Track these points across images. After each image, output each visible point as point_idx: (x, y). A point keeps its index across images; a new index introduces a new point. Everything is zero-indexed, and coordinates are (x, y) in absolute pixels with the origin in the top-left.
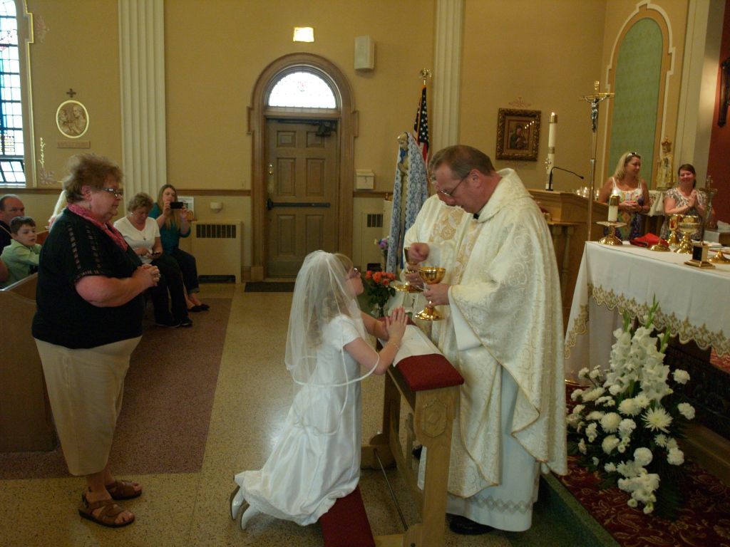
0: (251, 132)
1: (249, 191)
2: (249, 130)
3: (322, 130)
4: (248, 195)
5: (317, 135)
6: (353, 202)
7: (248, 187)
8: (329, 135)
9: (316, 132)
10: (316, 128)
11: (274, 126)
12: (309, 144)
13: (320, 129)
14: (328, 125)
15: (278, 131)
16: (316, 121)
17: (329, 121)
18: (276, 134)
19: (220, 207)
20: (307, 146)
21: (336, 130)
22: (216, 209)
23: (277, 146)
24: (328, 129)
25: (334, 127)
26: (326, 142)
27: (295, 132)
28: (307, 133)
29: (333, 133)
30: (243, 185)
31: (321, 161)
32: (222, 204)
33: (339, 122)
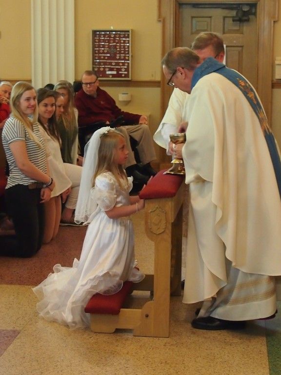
0: (161, 19)
1: (159, 82)
2: (160, 15)
3: (240, 15)
4: (159, 86)
5: (233, 21)
6: (272, 91)
7: (158, 78)
8: (248, 20)
9: (233, 17)
10: (234, 13)
11: (188, 12)
12: (226, 30)
13: (237, 13)
14: (246, 9)
15: (193, 17)
16: (234, 4)
17: (247, 4)
18: (190, 19)
19: (129, 99)
20: (224, 33)
21: (255, 14)
22: (124, 101)
23: (192, 33)
24: (245, 14)
25: (253, 11)
26: (246, 28)
27: (210, 17)
28: (224, 18)
29: (251, 17)
30: (153, 76)
31: (240, 48)
32: (132, 96)
33: (258, 5)
